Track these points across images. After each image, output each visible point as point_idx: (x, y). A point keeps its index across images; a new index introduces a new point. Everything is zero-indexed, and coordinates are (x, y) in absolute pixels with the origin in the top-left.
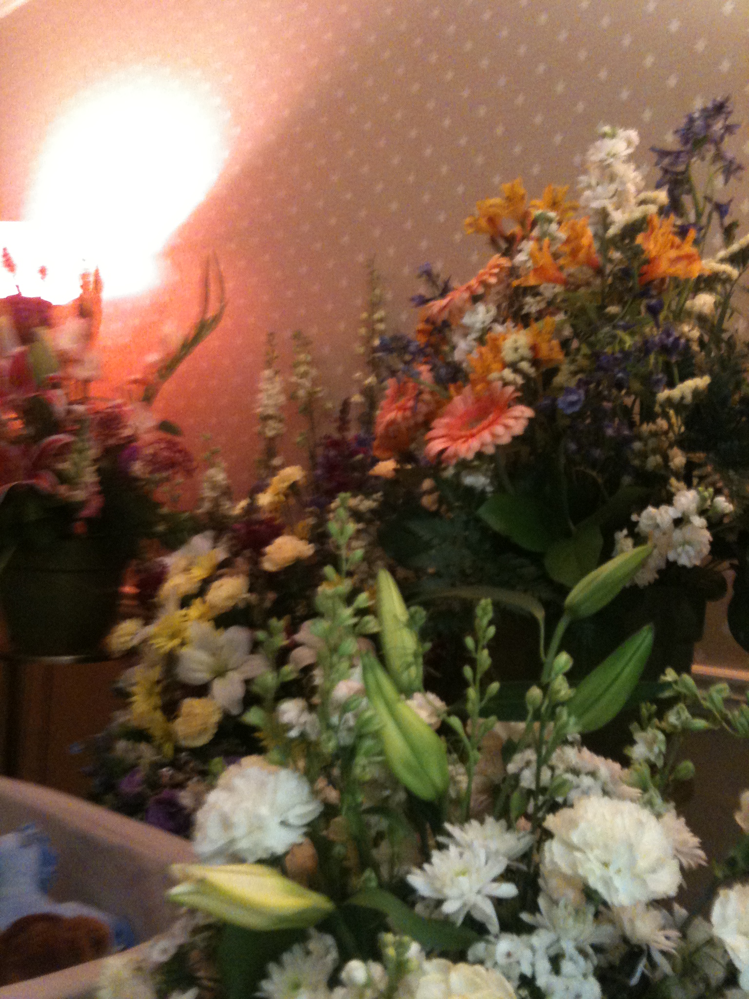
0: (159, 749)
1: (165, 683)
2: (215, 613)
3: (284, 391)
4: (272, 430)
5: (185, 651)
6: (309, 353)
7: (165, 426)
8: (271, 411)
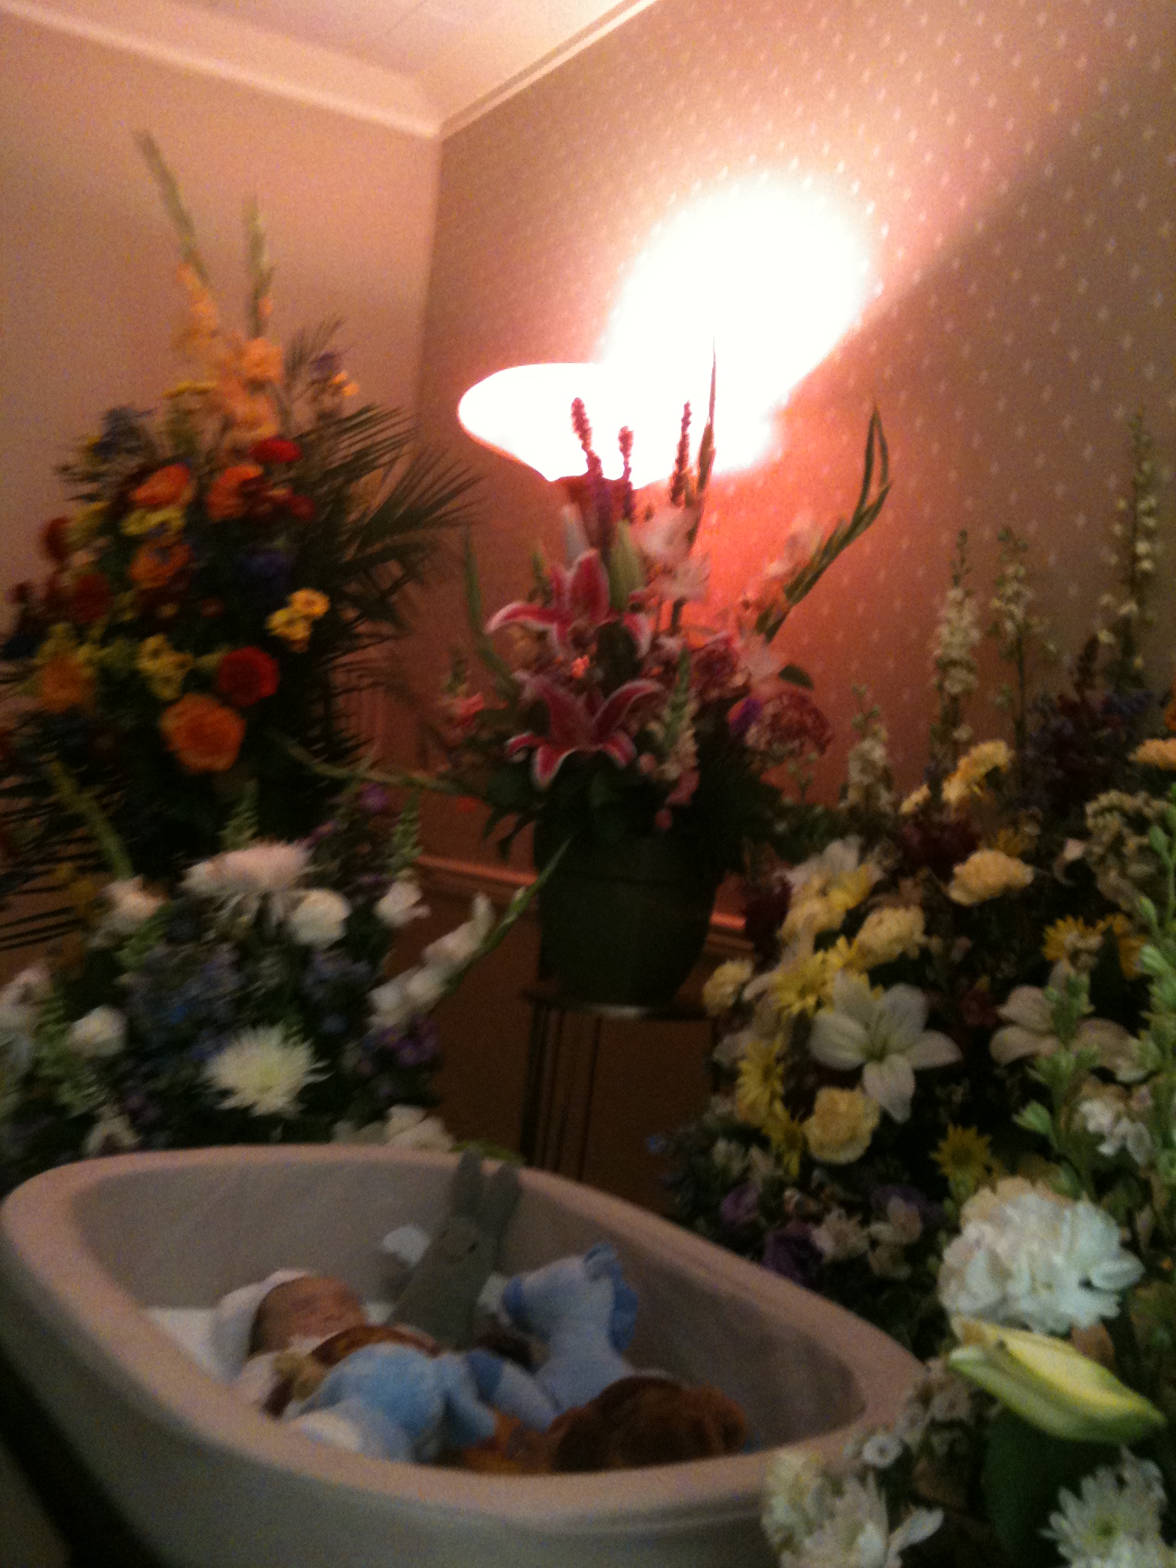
0: (779, 1160)
1: (790, 1062)
2: (871, 961)
3: (978, 623)
4: (957, 683)
5: (825, 1015)
6: (1021, 563)
7: (790, 673)
8: (955, 654)
